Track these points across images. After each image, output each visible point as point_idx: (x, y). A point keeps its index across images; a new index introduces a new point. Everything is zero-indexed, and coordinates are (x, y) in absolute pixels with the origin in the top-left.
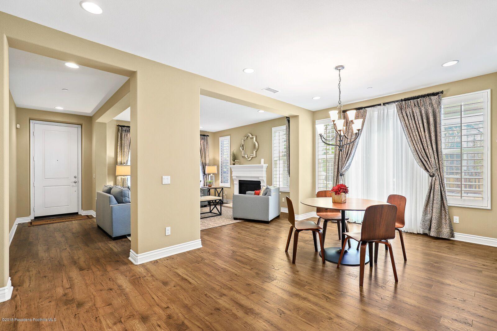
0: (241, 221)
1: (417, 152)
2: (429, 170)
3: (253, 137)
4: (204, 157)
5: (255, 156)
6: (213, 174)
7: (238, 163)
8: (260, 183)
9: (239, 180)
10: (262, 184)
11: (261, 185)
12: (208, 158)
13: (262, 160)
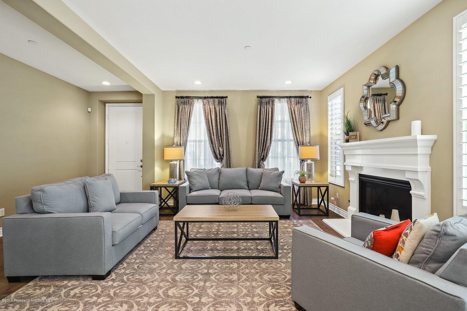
3: (387, 72)
4: (300, 133)
5: (393, 116)
6: (312, 160)
7: (356, 138)
8: (410, 188)
9: (360, 175)
11: (411, 192)
12: (308, 135)
13: (417, 125)
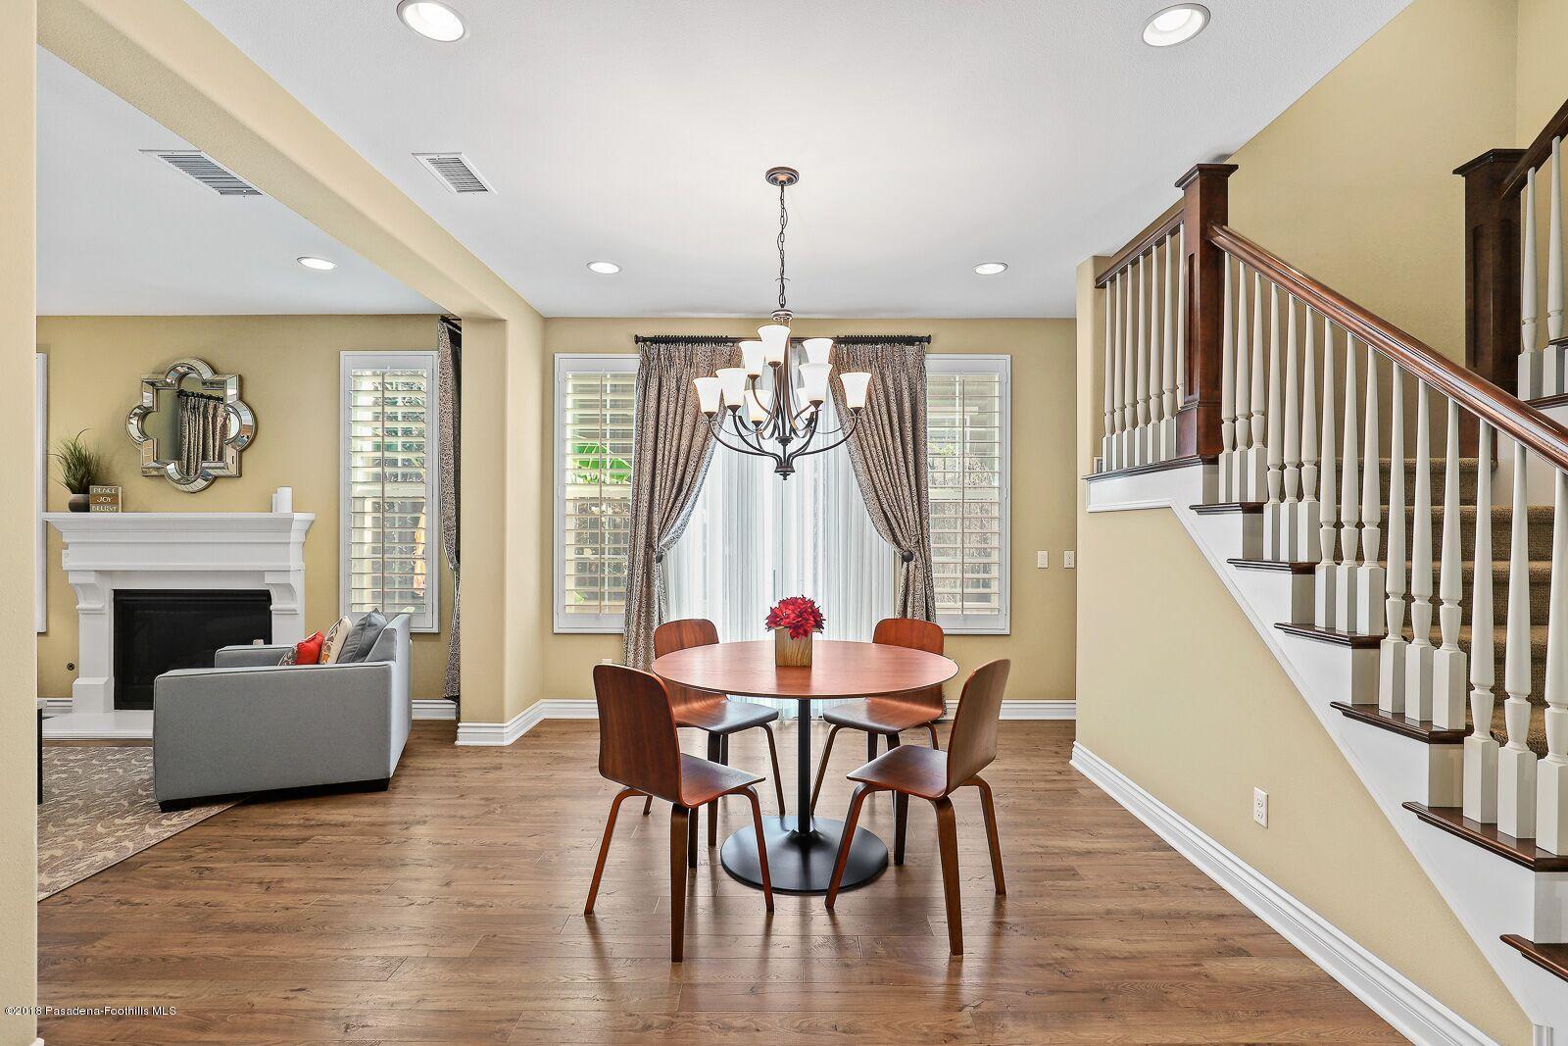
0: (215, 810)
1: (876, 491)
2: (903, 543)
3: (218, 378)
5: (234, 472)
7: (114, 501)
9: (117, 592)
10: (279, 606)
11: (272, 607)
13: (284, 494)
